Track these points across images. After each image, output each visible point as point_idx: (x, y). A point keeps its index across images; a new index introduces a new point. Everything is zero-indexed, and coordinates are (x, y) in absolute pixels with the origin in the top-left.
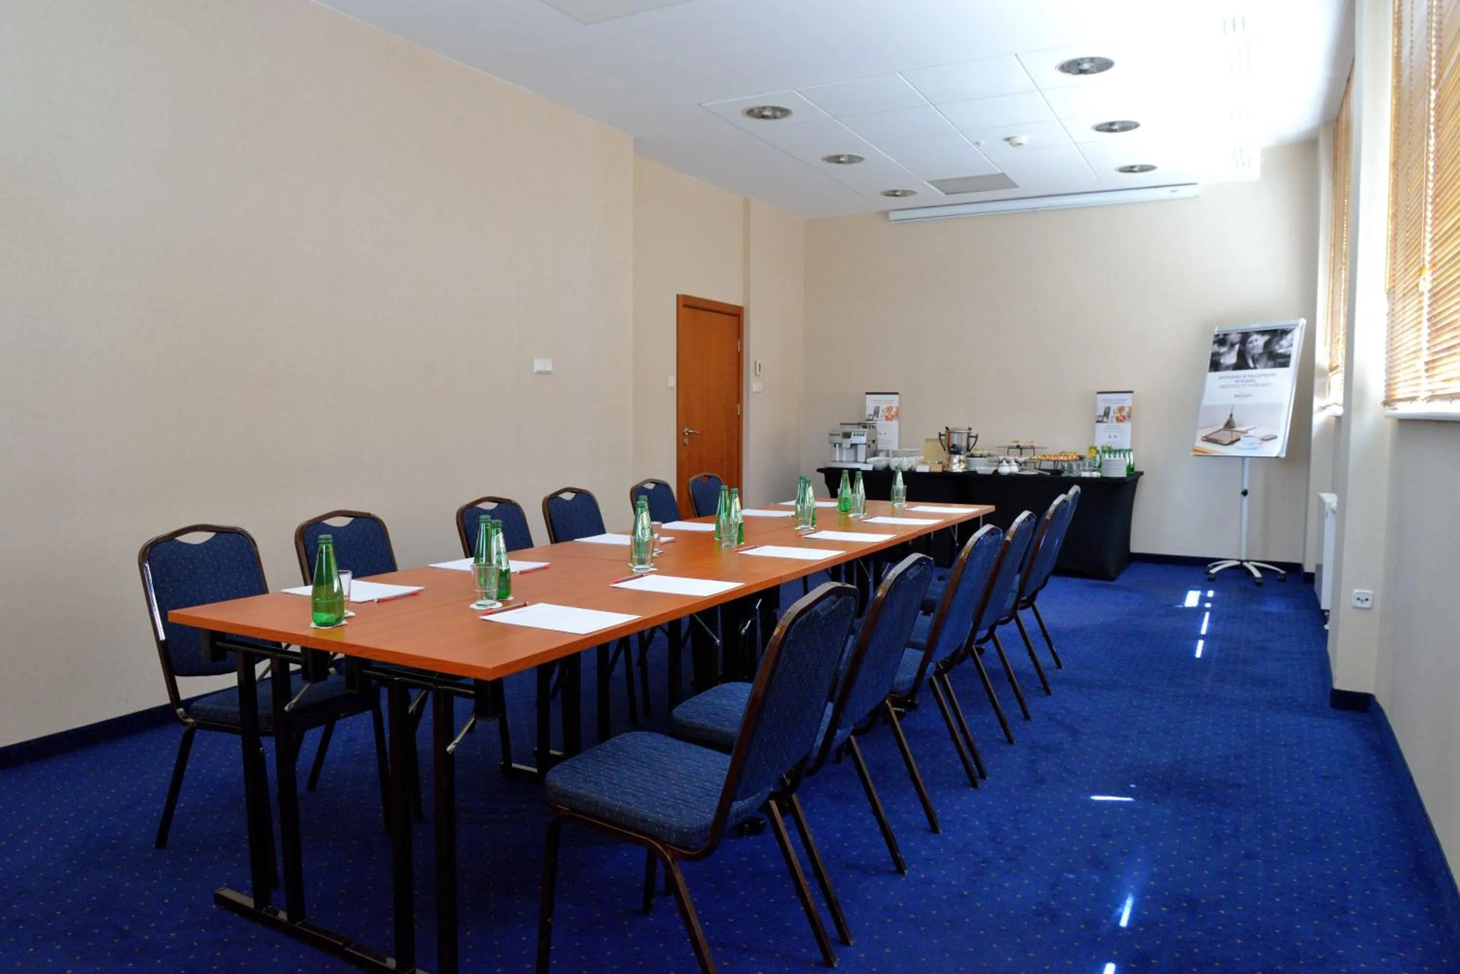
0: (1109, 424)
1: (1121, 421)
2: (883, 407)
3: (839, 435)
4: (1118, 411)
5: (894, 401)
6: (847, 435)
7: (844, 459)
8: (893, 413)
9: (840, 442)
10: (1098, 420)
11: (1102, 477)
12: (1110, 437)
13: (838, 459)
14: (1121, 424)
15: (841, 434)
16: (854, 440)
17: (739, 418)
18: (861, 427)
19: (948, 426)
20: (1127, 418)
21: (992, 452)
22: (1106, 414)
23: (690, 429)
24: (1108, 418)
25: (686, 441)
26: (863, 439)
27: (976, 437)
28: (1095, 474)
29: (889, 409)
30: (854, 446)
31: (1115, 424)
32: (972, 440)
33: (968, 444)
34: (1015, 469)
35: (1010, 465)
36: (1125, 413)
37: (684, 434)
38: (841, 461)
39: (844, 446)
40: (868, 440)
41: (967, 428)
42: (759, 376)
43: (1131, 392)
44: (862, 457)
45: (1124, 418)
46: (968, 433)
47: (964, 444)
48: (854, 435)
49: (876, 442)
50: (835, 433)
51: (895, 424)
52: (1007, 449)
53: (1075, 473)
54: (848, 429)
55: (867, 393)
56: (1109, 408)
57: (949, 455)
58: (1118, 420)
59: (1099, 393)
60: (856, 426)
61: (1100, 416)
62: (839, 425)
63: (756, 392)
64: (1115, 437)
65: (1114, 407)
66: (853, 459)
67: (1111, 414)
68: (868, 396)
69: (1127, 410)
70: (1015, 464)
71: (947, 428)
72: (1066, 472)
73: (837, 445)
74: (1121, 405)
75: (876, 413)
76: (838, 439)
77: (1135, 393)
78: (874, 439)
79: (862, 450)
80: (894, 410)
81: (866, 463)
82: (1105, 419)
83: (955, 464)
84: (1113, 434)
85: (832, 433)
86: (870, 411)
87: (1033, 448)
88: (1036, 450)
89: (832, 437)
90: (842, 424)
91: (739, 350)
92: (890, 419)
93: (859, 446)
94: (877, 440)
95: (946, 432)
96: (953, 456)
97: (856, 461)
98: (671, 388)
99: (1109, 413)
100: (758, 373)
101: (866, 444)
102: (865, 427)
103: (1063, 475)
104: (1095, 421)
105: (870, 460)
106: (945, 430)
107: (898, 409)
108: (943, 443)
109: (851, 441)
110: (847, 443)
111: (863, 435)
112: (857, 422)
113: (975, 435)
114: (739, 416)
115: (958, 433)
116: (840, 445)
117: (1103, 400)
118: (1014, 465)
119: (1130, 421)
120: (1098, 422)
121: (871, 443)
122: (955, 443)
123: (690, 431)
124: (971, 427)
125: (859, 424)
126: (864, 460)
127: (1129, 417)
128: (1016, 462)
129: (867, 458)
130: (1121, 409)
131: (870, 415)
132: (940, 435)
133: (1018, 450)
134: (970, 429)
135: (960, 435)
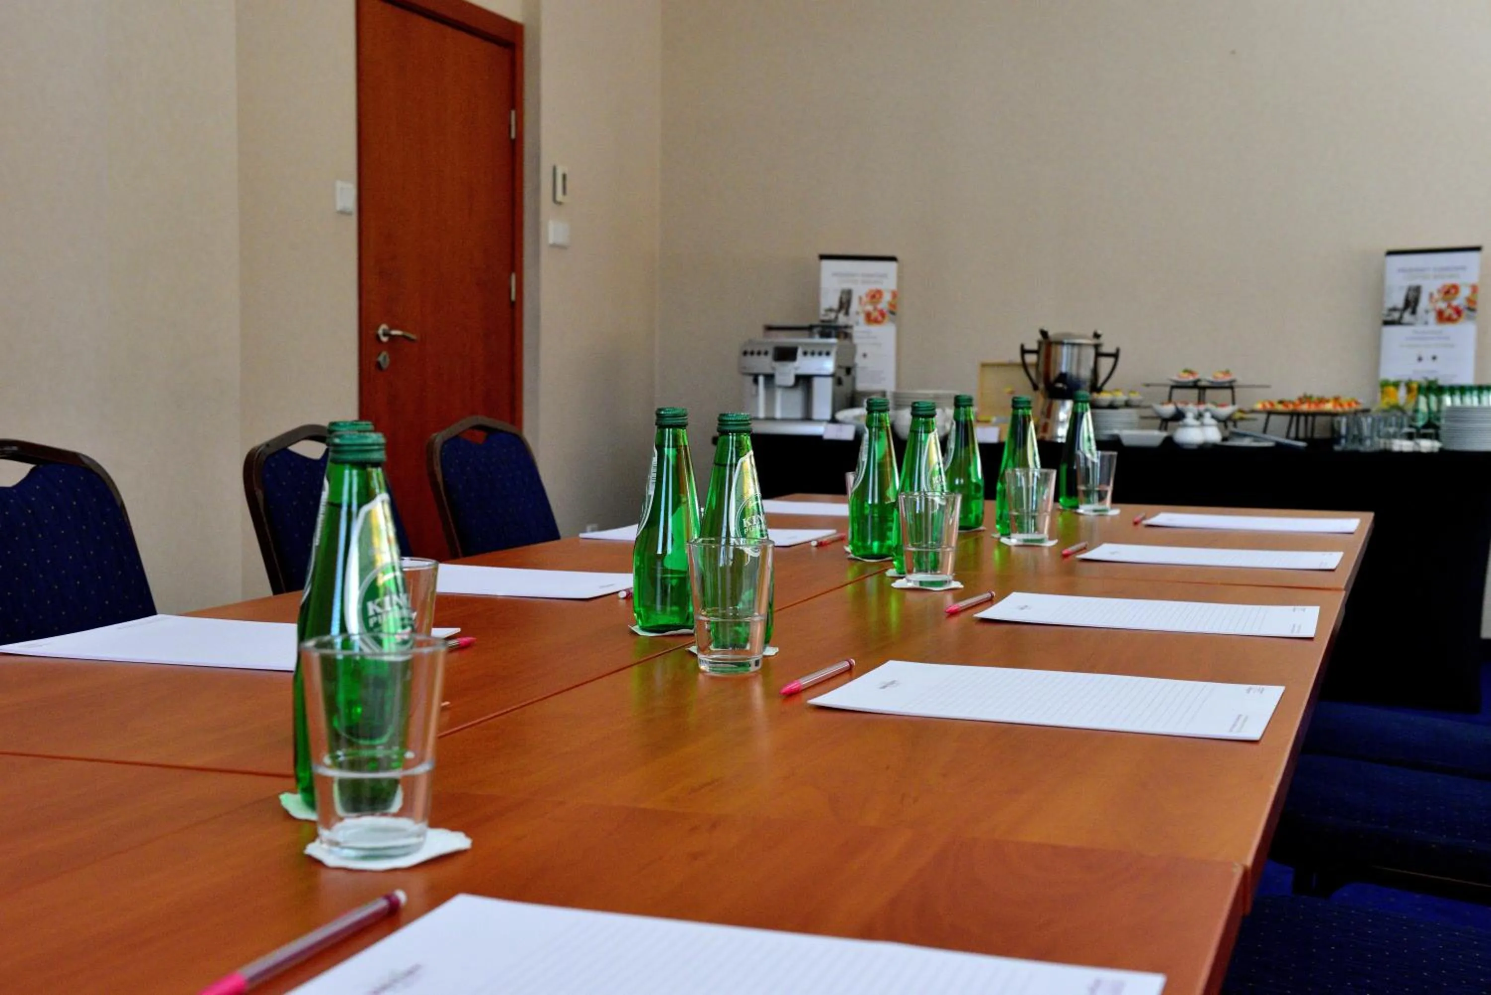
0: (1420, 328)
1: (1450, 320)
2: (860, 291)
3: (766, 353)
4: (1442, 295)
5: (884, 276)
6: (786, 354)
7: (778, 414)
8: (883, 305)
9: (768, 371)
10: (1389, 319)
11: (1441, 450)
12: (1420, 359)
13: (762, 415)
14: (1448, 328)
15: (771, 352)
16: (804, 365)
17: (514, 309)
18: (817, 336)
19: (1045, 329)
20: (1466, 313)
21: (1135, 397)
22: (1411, 303)
23: (392, 327)
24: (1414, 312)
25: (383, 358)
26: (828, 365)
27: (1116, 356)
28: (1426, 445)
29: (873, 297)
30: (805, 381)
31: (1434, 326)
32: (1106, 364)
33: (1095, 371)
34: (1212, 434)
35: (1203, 425)
36: (1460, 301)
37: (378, 337)
38: (771, 419)
39: (779, 380)
40: (838, 366)
41: (1091, 334)
42: (560, 203)
43: (1477, 249)
44: (822, 406)
45: (1458, 312)
46: (1097, 346)
47: (1085, 373)
48: (805, 353)
49: (853, 372)
50: (756, 350)
51: (886, 332)
52: (1168, 389)
53: (1368, 443)
54: (785, 340)
55: (823, 257)
56: (1417, 290)
57: (1048, 401)
58: (1442, 317)
59: (1390, 253)
60: (806, 333)
61: (1394, 309)
62: (760, 330)
63: (554, 246)
64: (1434, 358)
65: (1431, 287)
66: (798, 414)
67: (1424, 303)
68: (826, 263)
69: (1465, 292)
70: (1213, 422)
71: (1044, 334)
72: (1343, 441)
73: (761, 379)
74: (1449, 282)
75: (845, 304)
76: (765, 364)
77: (1485, 251)
78: (848, 364)
79: (823, 391)
80: (887, 297)
81: (834, 420)
82: (1407, 317)
83: (1063, 422)
84: (1427, 354)
85: (749, 349)
86: (830, 300)
87: (1230, 386)
88: (1236, 390)
89: (749, 357)
90: (769, 328)
91: (513, 135)
92: (876, 321)
93: (816, 382)
94: (855, 366)
95: (1040, 343)
96: (1058, 402)
97: (808, 418)
98: (343, 213)
99: (1416, 301)
100: (560, 196)
101: (832, 375)
102: (825, 334)
103: (1337, 448)
104: (1380, 322)
105: (844, 415)
106: (1039, 337)
107: (894, 295)
108: (1033, 373)
109: (796, 368)
110: (787, 373)
111: (828, 354)
112: (806, 324)
113: (1112, 350)
114: (513, 305)
115: (1073, 345)
116: (770, 378)
117: (1402, 270)
118: (1210, 425)
119: (1470, 318)
120: (1387, 323)
121: (842, 374)
122: (1064, 369)
123: (395, 332)
124: (1099, 332)
125: (810, 328)
126: (828, 416)
127: (1472, 309)
128: (1213, 417)
129: (835, 411)
130: (1450, 291)
131: (831, 310)
132: (1024, 351)
133: (1195, 392)
134: (1097, 336)
135: (1076, 350)
